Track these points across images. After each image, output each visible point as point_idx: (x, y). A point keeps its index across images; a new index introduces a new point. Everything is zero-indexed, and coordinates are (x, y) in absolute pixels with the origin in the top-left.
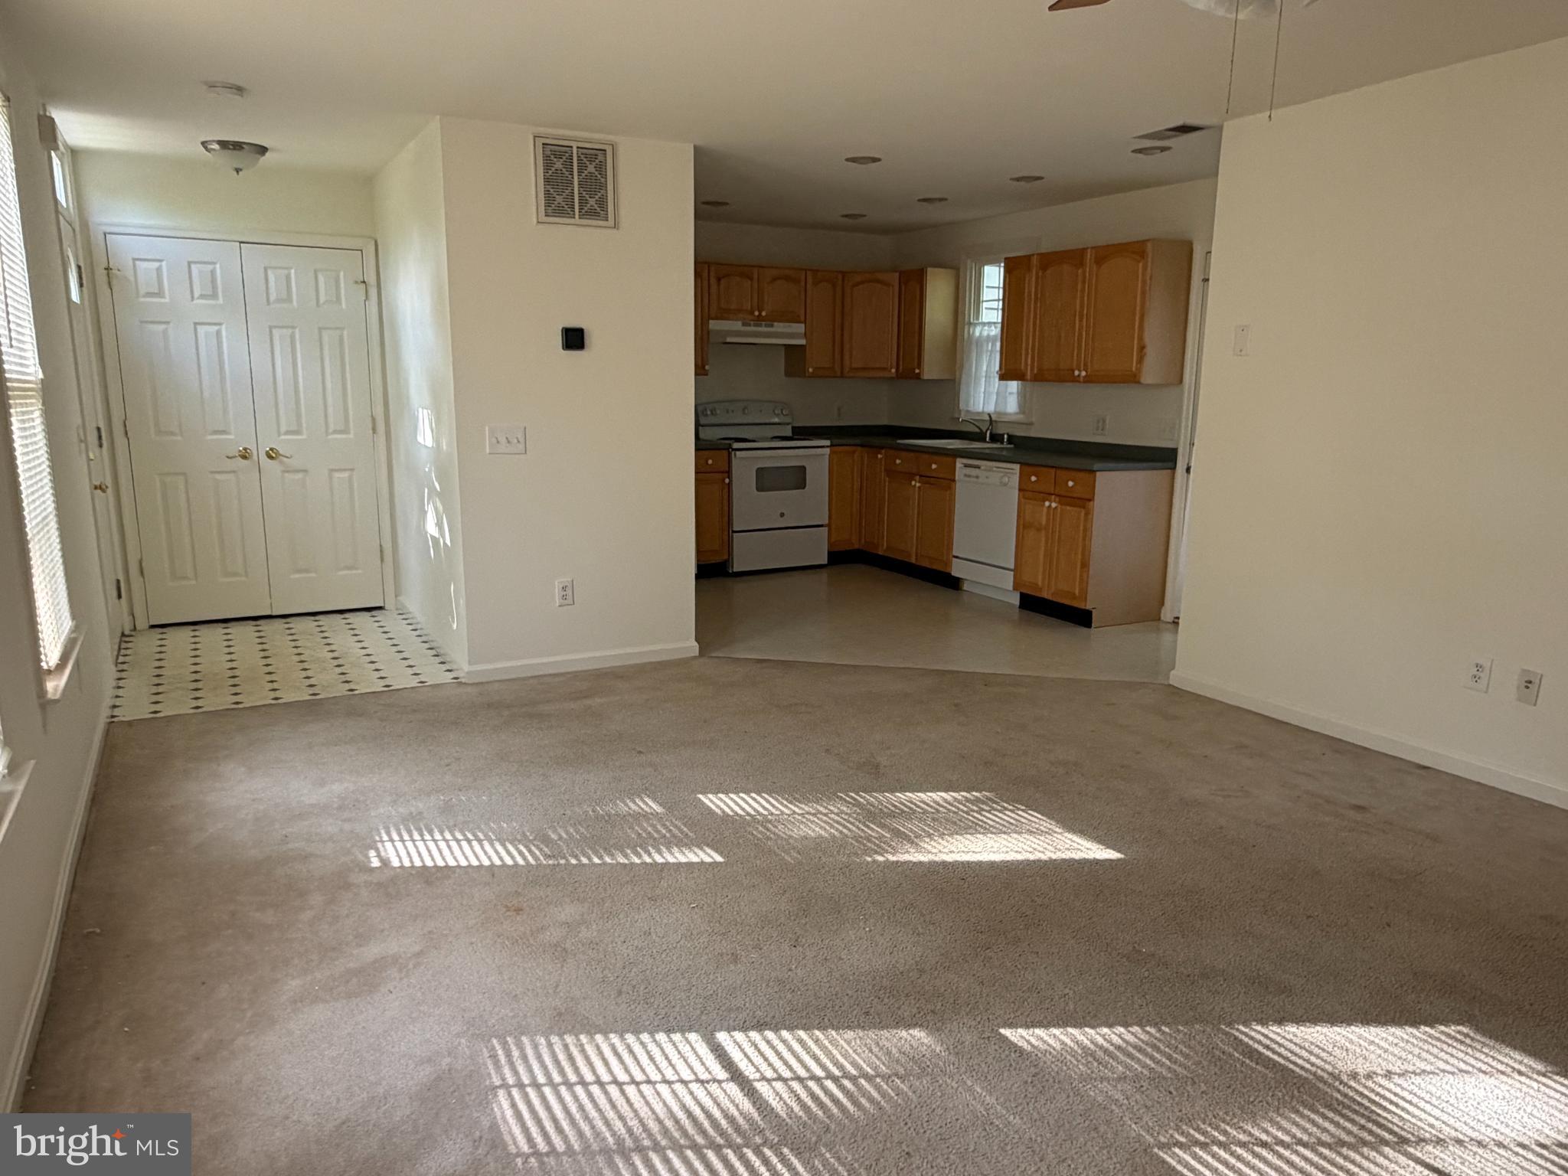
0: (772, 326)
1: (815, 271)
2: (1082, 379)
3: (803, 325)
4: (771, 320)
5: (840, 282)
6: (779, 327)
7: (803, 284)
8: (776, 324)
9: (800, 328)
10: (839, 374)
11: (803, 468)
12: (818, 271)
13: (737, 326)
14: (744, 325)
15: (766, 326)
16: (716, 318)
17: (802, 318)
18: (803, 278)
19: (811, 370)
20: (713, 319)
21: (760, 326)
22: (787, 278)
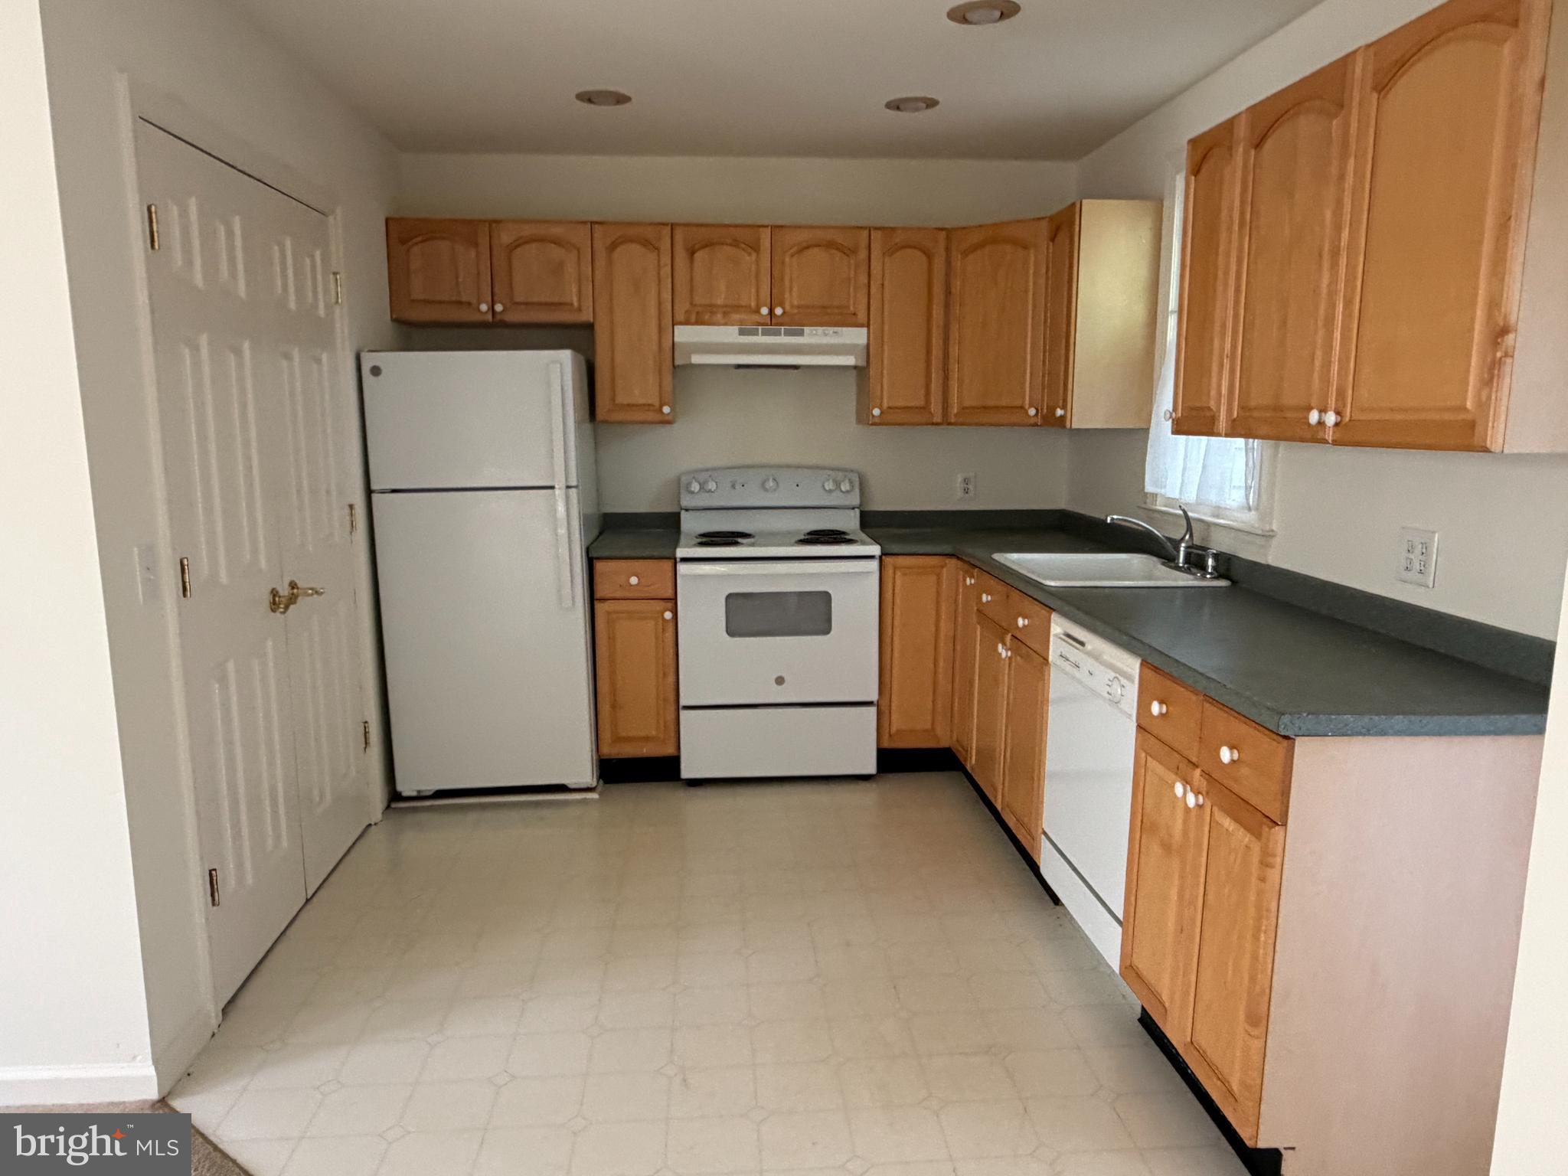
0: (801, 333)
1: (888, 231)
2: (1329, 436)
3: (864, 330)
4: (795, 322)
5: (941, 249)
6: (813, 336)
7: (863, 254)
8: (807, 329)
9: (857, 336)
10: (938, 419)
11: (826, 597)
12: (893, 229)
13: (728, 334)
14: (742, 333)
15: (788, 333)
16: (687, 323)
17: (862, 316)
18: (864, 243)
19: (876, 412)
20: (681, 323)
21: (777, 333)
22: (830, 245)
